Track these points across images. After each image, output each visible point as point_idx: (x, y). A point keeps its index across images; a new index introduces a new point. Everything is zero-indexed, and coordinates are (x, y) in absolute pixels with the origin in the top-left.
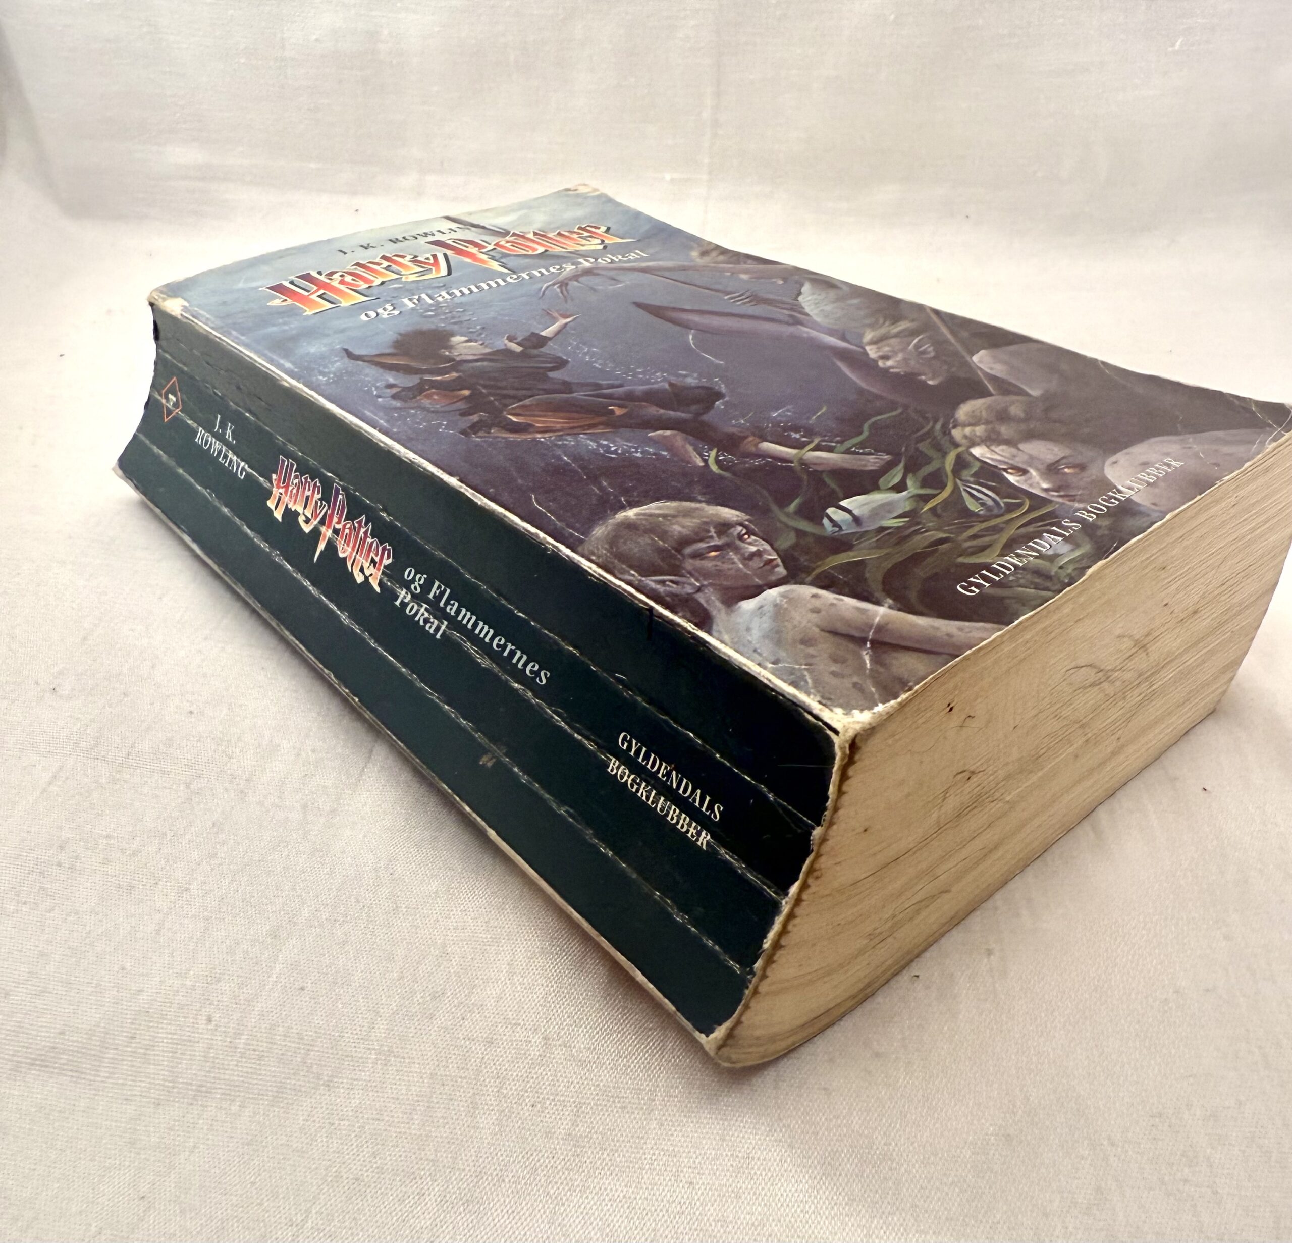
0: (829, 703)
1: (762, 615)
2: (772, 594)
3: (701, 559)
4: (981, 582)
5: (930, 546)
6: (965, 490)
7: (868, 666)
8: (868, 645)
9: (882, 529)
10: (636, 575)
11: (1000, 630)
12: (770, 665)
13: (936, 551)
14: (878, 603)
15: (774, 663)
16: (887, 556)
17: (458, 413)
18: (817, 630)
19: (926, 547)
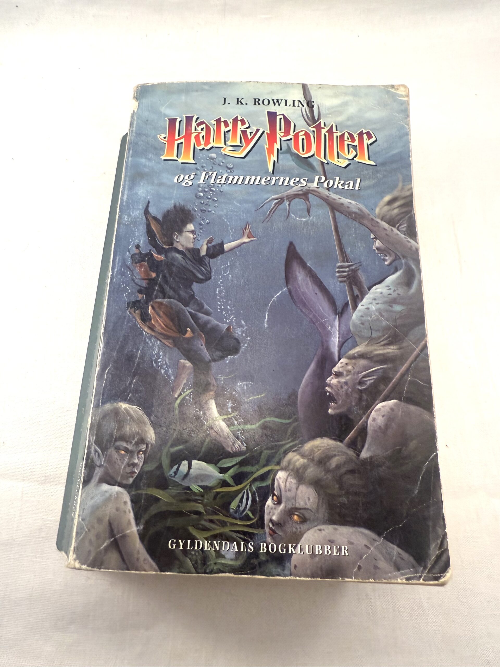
0: (76, 550)
1: (102, 496)
2: (116, 489)
3: (116, 452)
4: (181, 545)
5: (190, 512)
6: (244, 492)
7: (102, 548)
8: (112, 540)
9: (188, 488)
10: (94, 440)
11: (156, 571)
12: (80, 520)
13: (189, 515)
14: (137, 524)
15: (83, 520)
16: (171, 504)
17: (139, 288)
18: (108, 518)
19: (187, 512)
